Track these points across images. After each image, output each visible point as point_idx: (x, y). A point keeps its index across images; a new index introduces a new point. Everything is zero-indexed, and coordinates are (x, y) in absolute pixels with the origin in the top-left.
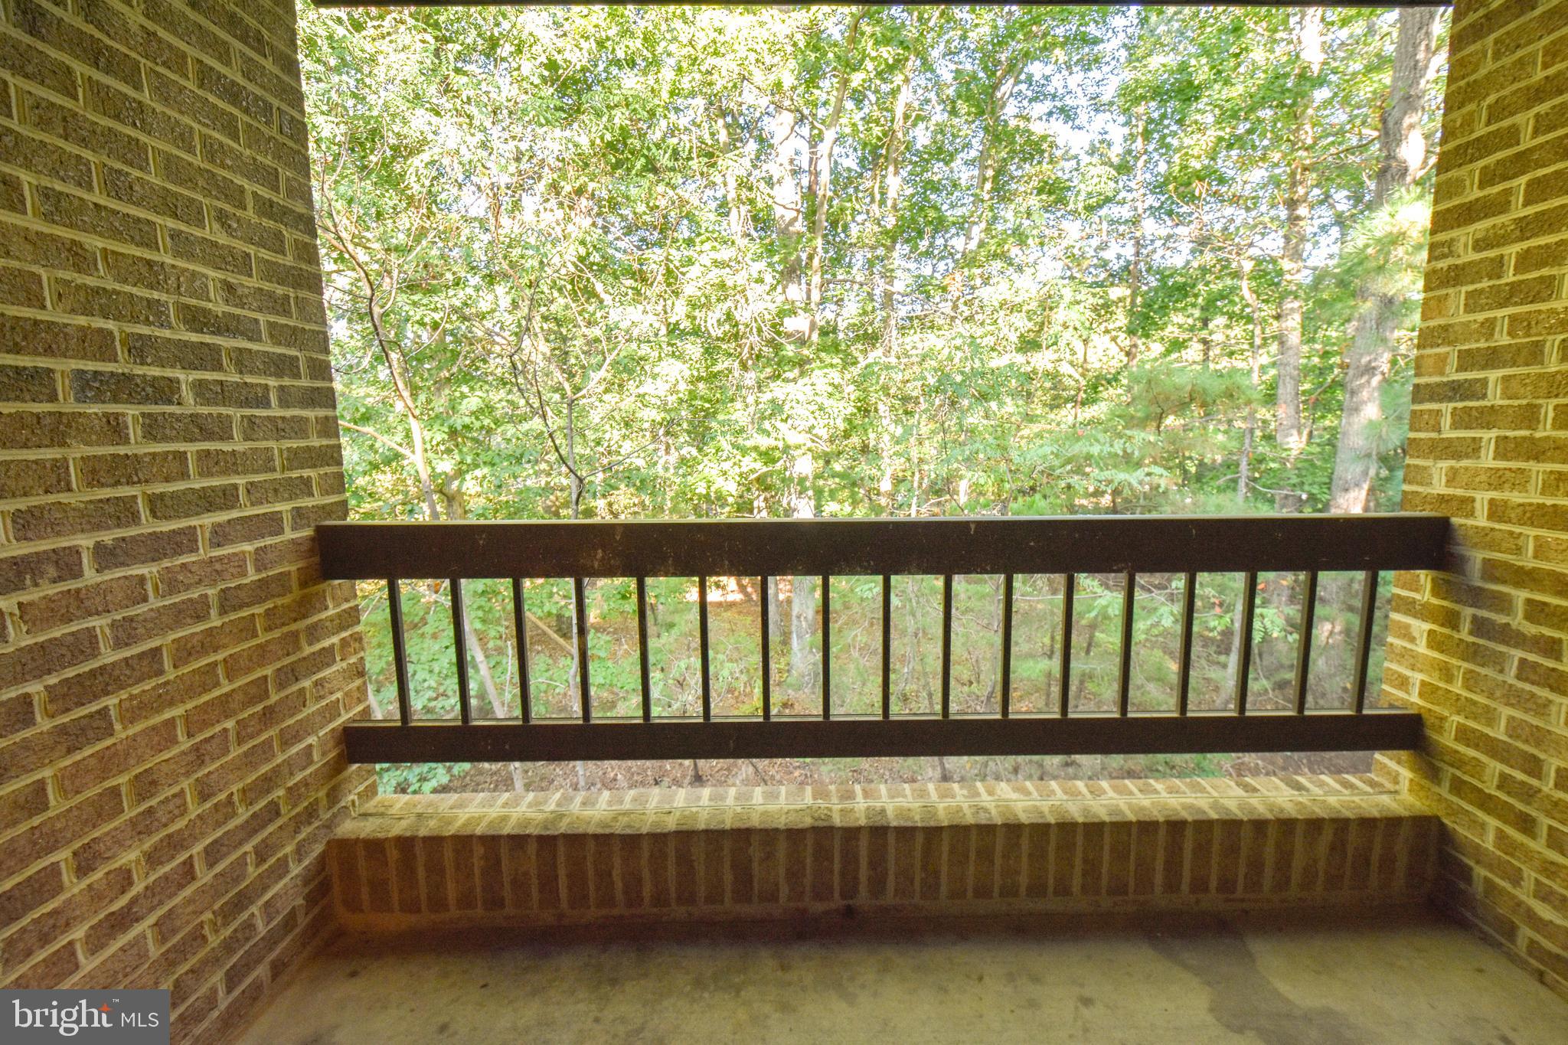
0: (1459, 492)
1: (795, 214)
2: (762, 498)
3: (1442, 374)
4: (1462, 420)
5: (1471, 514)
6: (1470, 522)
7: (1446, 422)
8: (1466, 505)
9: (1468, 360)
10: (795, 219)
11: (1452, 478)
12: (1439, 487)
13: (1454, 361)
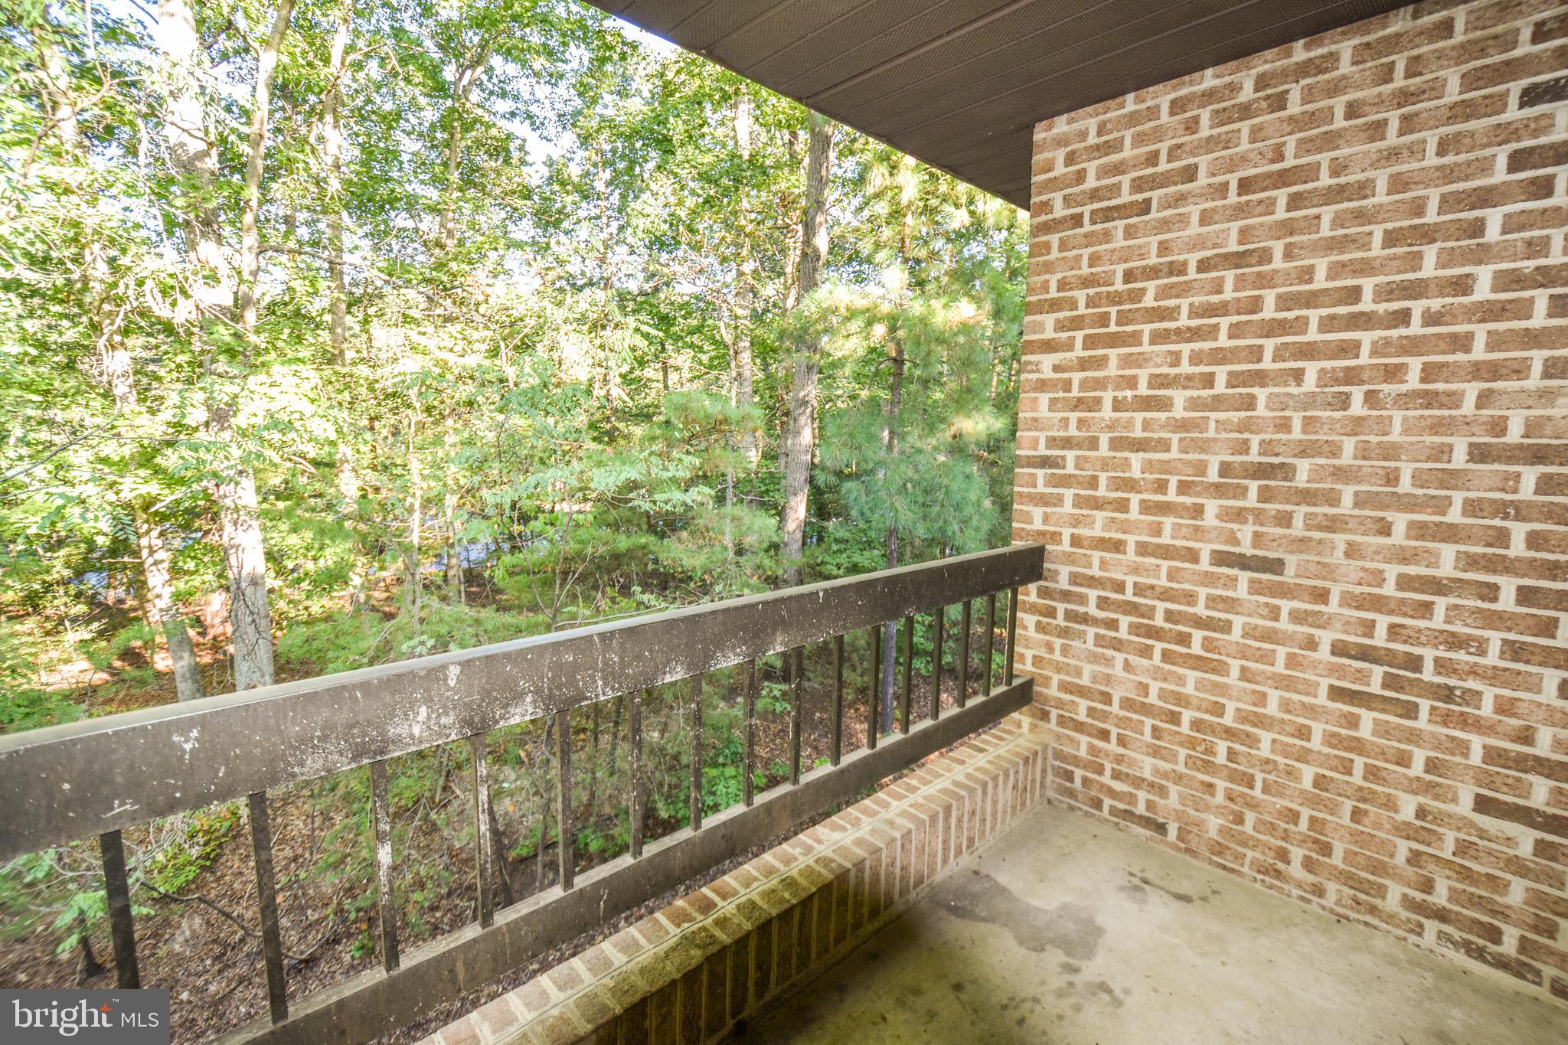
0: (1052, 529)
1: (203, 146)
2: (154, 534)
3: (1036, 449)
4: (1052, 481)
5: (1060, 542)
6: (1059, 548)
7: (1040, 481)
8: (1056, 537)
9: (1052, 442)
10: (206, 154)
11: (1046, 519)
12: (1038, 525)
13: (1042, 442)
